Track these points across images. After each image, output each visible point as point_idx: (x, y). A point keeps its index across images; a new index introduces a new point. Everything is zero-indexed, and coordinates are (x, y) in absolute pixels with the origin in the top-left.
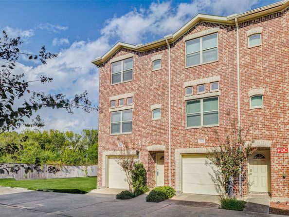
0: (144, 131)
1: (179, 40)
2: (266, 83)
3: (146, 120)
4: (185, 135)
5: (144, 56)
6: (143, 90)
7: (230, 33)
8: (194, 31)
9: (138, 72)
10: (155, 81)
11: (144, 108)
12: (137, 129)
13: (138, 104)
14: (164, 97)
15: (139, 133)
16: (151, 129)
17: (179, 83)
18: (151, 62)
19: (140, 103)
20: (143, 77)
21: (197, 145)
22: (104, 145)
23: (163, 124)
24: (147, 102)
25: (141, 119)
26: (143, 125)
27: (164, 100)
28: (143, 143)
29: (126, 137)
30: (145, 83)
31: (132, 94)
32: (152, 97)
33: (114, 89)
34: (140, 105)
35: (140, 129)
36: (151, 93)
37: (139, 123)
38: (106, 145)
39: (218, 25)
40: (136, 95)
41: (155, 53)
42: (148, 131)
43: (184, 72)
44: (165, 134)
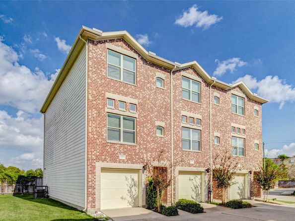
0: (149, 146)
1: (177, 71)
2: (221, 130)
3: (151, 134)
4: (182, 156)
5: (149, 67)
6: (148, 102)
7: (207, 88)
8: (188, 71)
9: (143, 80)
10: (159, 98)
11: (149, 122)
12: (142, 142)
13: (142, 115)
14: (166, 117)
15: (144, 146)
16: (156, 145)
17: (178, 109)
18: (156, 77)
19: (145, 114)
20: (148, 88)
21: (190, 165)
22: (98, 154)
23: (166, 142)
24: (152, 116)
25: (146, 132)
26: (148, 139)
27: (166, 119)
28: (148, 158)
29: (129, 148)
30: (150, 95)
31: (135, 101)
32: (156, 113)
33: (112, 84)
34: (144, 117)
35: (145, 142)
36: (156, 109)
37: (144, 136)
38: (101, 154)
39: (201, 77)
40: (140, 104)
41: (159, 70)
42: (153, 146)
43: (181, 102)
44: (168, 152)
